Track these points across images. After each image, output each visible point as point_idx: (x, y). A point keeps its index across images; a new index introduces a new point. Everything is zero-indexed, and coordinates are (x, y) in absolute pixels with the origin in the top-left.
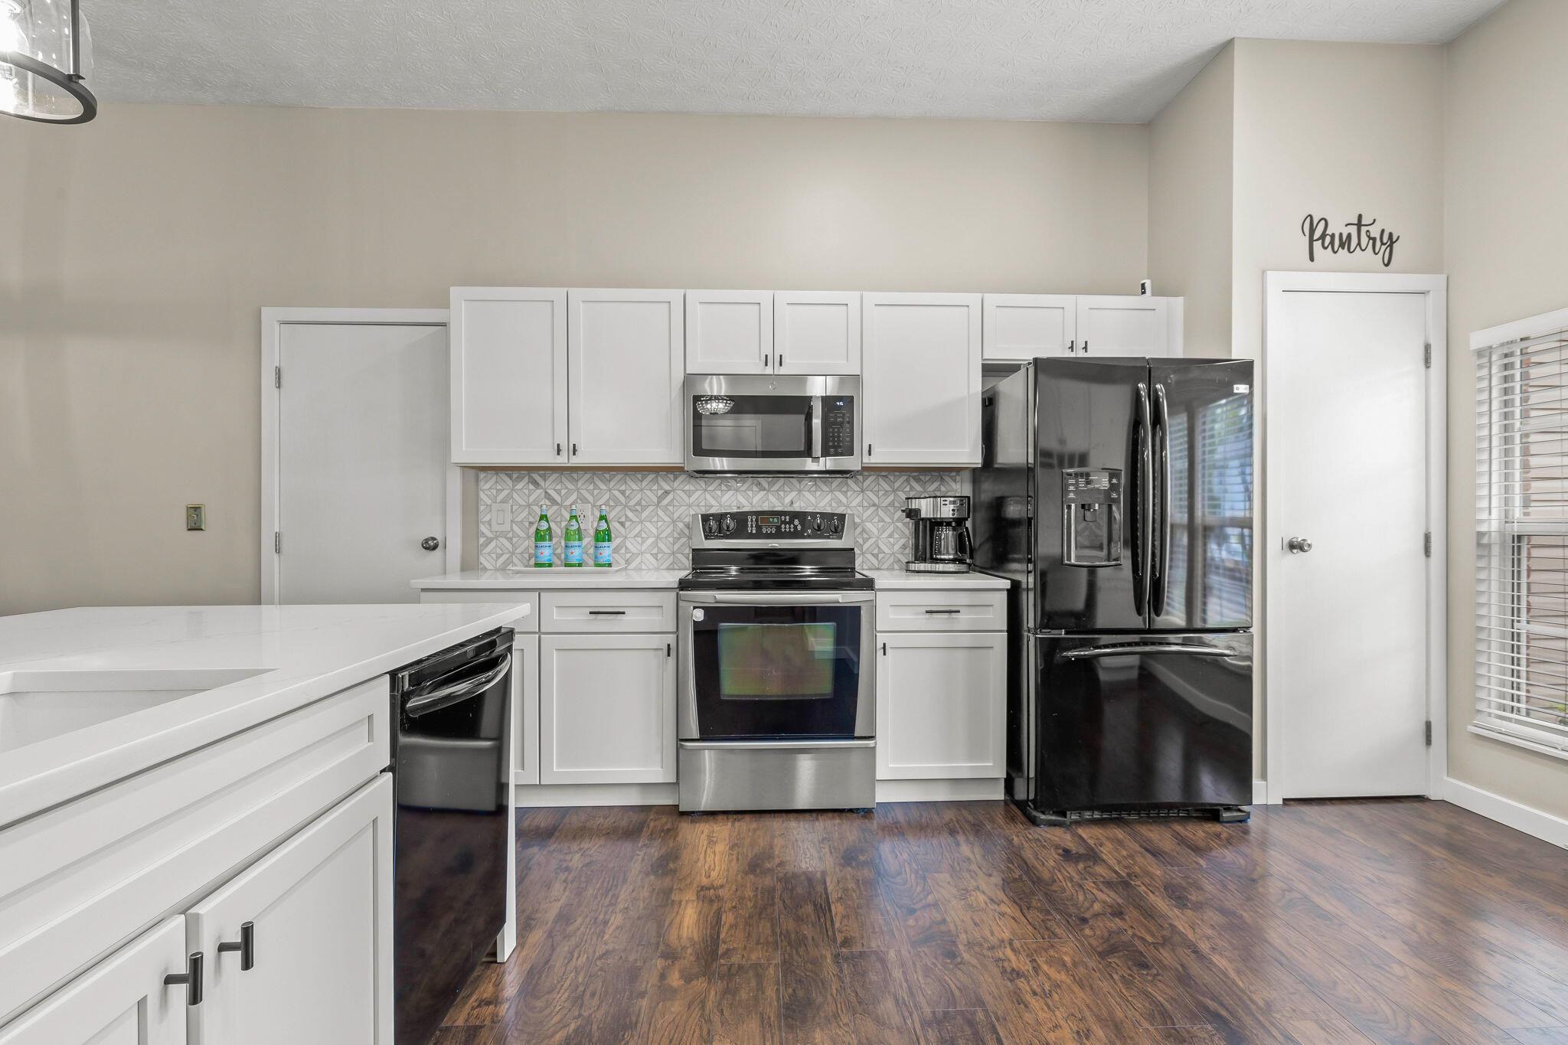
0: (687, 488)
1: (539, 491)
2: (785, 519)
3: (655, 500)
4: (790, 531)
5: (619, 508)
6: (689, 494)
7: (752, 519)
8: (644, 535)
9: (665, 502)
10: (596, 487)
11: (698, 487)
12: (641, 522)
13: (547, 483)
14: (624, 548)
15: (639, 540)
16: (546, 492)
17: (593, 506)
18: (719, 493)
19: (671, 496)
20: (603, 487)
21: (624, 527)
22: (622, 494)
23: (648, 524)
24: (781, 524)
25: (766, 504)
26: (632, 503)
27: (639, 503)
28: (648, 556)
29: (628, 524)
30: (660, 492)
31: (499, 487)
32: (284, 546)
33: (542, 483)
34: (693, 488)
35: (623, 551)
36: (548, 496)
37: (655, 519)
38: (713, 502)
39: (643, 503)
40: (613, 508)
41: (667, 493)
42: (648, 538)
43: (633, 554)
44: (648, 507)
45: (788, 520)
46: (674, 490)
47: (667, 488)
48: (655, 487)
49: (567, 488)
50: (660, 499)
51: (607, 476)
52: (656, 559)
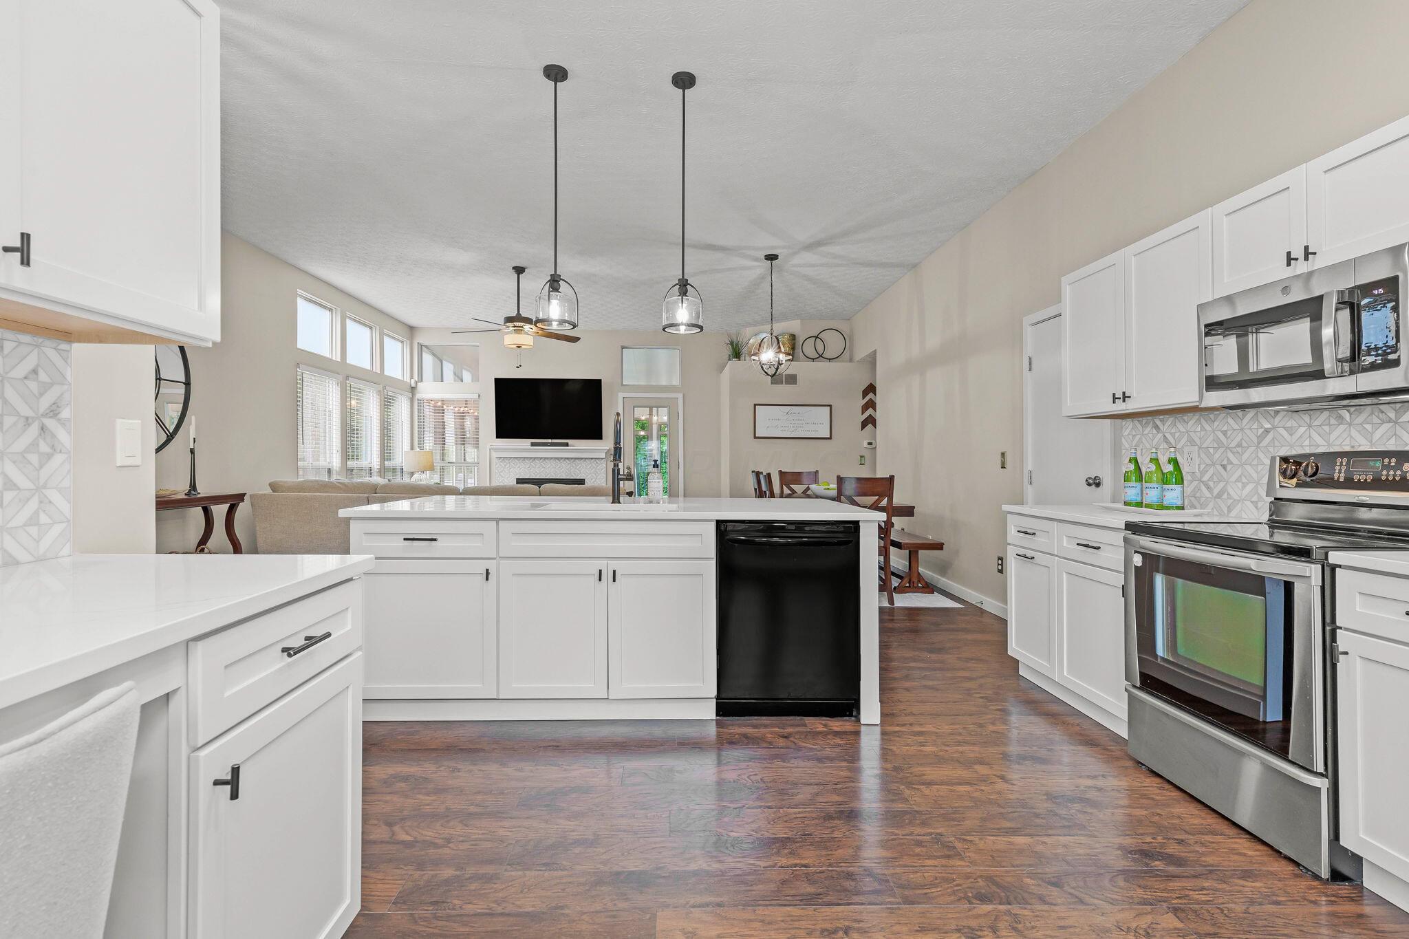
0: (1289, 424)
1: (1160, 435)
2: (1390, 462)
3: (1255, 440)
4: (1394, 479)
5: (1222, 450)
6: (1290, 431)
7: (1341, 463)
8: (1244, 480)
9: (1264, 443)
10: (1203, 429)
11: (1302, 423)
12: (1242, 465)
13: (1166, 427)
14: (1226, 494)
15: (1240, 485)
16: (1165, 436)
17: (1200, 448)
18: (1326, 428)
19: (1270, 436)
20: (1208, 428)
21: (1226, 470)
22: (1224, 435)
23: (1248, 468)
24: (1382, 470)
25: (1393, 441)
26: (1233, 445)
27: (1239, 445)
28: (1248, 503)
29: (1229, 467)
30: (1261, 431)
31: (1134, 433)
32: (1034, 480)
33: (1161, 428)
34: (1295, 424)
35: (1225, 496)
36: (1166, 440)
37: (1255, 462)
38: (1319, 440)
39: (1244, 444)
40: (1216, 449)
41: (1267, 431)
42: (1248, 484)
43: (1235, 500)
44: (1248, 448)
45: (1393, 464)
46: (1274, 428)
47: (1268, 426)
48: (1255, 426)
49: (1180, 431)
50: (1261, 438)
51: (1212, 416)
52: (1256, 507)
